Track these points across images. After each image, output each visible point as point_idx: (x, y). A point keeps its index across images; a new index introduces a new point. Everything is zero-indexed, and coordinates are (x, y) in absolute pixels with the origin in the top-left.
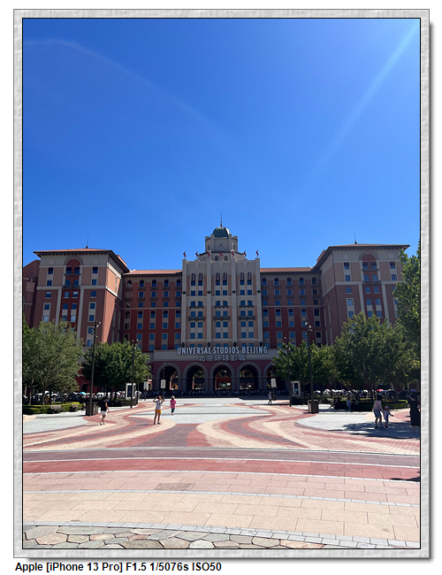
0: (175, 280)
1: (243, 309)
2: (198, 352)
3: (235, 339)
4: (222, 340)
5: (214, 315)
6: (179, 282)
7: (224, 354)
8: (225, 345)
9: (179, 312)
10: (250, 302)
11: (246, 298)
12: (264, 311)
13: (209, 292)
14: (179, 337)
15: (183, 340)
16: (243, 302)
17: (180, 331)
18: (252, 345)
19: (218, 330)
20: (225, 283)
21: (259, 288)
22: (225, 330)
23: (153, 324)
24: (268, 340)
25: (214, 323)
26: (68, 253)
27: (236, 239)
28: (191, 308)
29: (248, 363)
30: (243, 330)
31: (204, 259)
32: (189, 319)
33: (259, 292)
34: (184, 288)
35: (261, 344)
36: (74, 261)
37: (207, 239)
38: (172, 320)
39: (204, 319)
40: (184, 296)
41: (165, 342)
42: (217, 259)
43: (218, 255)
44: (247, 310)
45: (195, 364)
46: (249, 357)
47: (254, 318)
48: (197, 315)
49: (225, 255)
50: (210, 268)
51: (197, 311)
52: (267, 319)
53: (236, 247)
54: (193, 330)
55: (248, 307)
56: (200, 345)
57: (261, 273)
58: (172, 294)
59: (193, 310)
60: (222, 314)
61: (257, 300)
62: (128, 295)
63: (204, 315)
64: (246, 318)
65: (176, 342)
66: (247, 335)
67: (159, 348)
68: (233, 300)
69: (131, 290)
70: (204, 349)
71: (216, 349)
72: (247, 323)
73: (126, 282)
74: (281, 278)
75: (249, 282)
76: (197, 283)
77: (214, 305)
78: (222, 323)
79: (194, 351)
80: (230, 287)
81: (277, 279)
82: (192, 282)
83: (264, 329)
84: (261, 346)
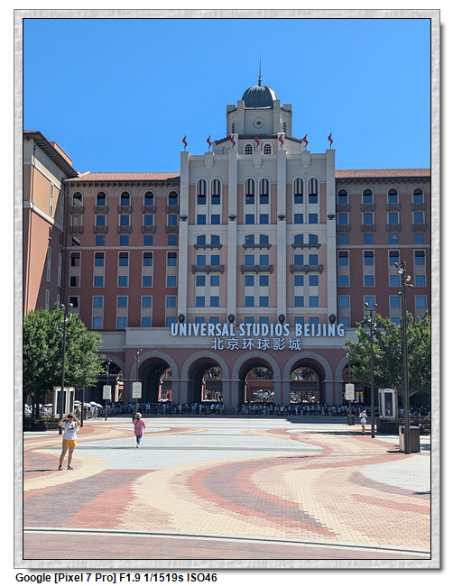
0: (166, 191)
1: (299, 251)
2: (211, 332)
3: (282, 310)
4: (257, 310)
5: (243, 262)
6: (174, 196)
7: (260, 337)
8: (263, 320)
9: (174, 256)
10: (313, 238)
11: (306, 229)
12: (342, 255)
13: (232, 218)
14: (174, 304)
15: (182, 310)
16: (299, 238)
17: (175, 291)
18: (314, 320)
19: (249, 291)
20: (264, 199)
21: (331, 209)
22: (264, 291)
23: (123, 279)
24: (347, 312)
25: (242, 277)
27: (288, 111)
28: (196, 247)
29: (307, 355)
30: (299, 291)
31: (223, 152)
32: (193, 269)
33: (331, 217)
34: (184, 210)
35: (333, 320)
37: (231, 111)
38: (160, 272)
39: (222, 269)
40: (183, 225)
41: (147, 312)
42: (249, 150)
43: (251, 142)
44: (306, 253)
45: (205, 354)
46: (309, 343)
47: (321, 269)
48: (208, 262)
49: (265, 142)
50: (236, 167)
51: (208, 254)
52: (346, 270)
53: (287, 126)
54: (200, 291)
55: (309, 246)
56: (214, 320)
57: (338, 181)
58: (161, 220)
59: (201, 252)
60: (257, 262)
61: (327, 233)
62: (75, 221)
63: (222, 262)
64: (304, 269)
65: (169, 312)
66: (306, 302)
67: (135, 323)
68: (280, 235)
69: (82, 211)
70: (221, 328)
71: (245, 328)
72: (306, 278)
73: (71, 195)
74: (375, 189)
75: (313, 197)
76: (209, 198)
77: (243, 242)
78: (257, 279)
79: (202, 329)
80: (274, 208)
81: (368, 194)
82: (200, 196)
83: (340, 291)
84: (332, 322)
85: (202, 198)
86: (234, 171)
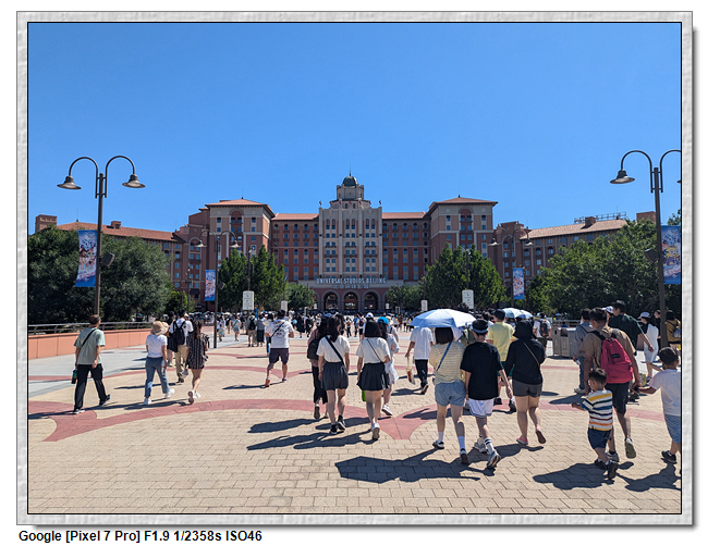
0: (314, 223)
1: (367, 249)
2: (333, 282)
3: (361, 273)
4: (351, 273)
5: (345, 253)
6: (316, 226)
8: (354, 277)
9: (317, 250)
10: (373, 243)
11: (370, 240)
12: (385, 250)
13: (341, 235)
14: (317, 271)
15: (321, 273)
16: (368, 243)
17: (318, 265)
18: (374, 277)
19: (348, 265)
20: (353, 227)
21: (380, 232)
22: (354, 265)
23: (296, 260)
24: (387, 273)
25: (345, 259)
26: (232, 206)
27: (362, 188)
28: (326, 247)
29: (371, 290)
30: (368, 265)
31: (336, 207)
32: (325, 256)
33: (380, 235)
34: (321, 232)
36: (237, 212)
37: (339, 188)
38: (311, 257)
39: (337, 256)
40: (320, 238)
41: (306, 274)
42: (347, 206)
43: (347, 202)
44: (370, 249)
45: (330, 291)
46: (372, 286)
47: (376, 256)
48: (331, 253)
49: (353, 202)
50: (342, 214)
51: (331, 250)
52: (387, 256)
53: (362, 196)
54: (328, 265)
55: (372, 247)
56: (334, 277)
57: (383, 220)
58: (311, 236)
59: (328, 249)
60: (351, 253)
61: (379, 241)
62: (275, 236)
63: (336, 253)
64: (369, 256)
65: (315, 274)
66: (371, 269)
67: (302, 279)
68: (360, 242)
69: (278, 232)
70: (337, 280)
71: (346, 280)
72: (371, 259)
73: (274, 225)
74: (398, 223)
75: (373, 227)
76: (331, 227)
77: (345, 245)
78: (351, 260)
79: (330, 281)
80: (357, 231)
81: (395, 224)
83: (384, 265)
84: (381, 278)
85: (328, 227)
86: (341, 216)
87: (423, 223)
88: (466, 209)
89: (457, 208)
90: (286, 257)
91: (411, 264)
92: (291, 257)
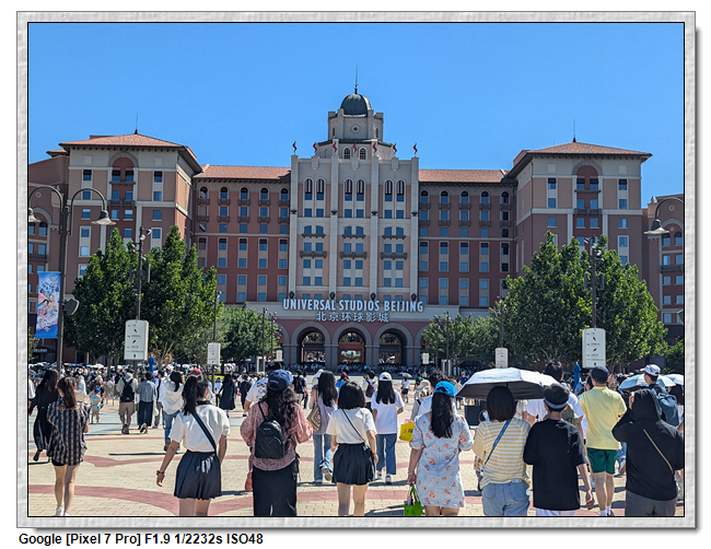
0: (279, 188)
1: (387, 241)
2: (316, 306)
3: (373, 289)
4: (353, 289)
5: (342, 249)
6: (285, 191)
7: (356, 311)
8: (358, 297)
9: (285, 242)
10: (400, 230)
11: (394, 223)
12: (422, 244)
13: (334, 213)
14: (285, 283)
15: (292, 288)
16: (388, 230)
17: (287, 272)
18: (399, 298)
19: (347, 273)
20: (360, 196)
21: (415, 207)
22: (359, 273)
23: (243, 260)
24: (426, 292)
25: (341, 261)
26: (114, 147)
27: (380, 118)
28: (304, 236)
29: (393, 326)
30: (387, 274)
31: (326, 154)
32: (301, 254)
33: (414, 214)
34: (294, 205)
35: (414, 298)
36: (124, 160)
37: (332, 116)
38: (273, 255)
39: (325, 255)
40: (293, 218)
41: (262, 289)
42: (347, 155)
43: (349, 146)
44: (394, 243)
45: (311, 324)
46: (395, 316)
47: (405, 256)
48: (314, 248)
49: (360, 147)
50: (337, 170)
51: (313, 241)
52: (426, 257)
53: (379, 133)
54: (307, 272)
55: (397, 237)
56: (318, 296)
57: (421, 184)
58: (274, 212)
59: (307, 240)
60: (354, 249)
61: (411, 227)
62: (201, 211)
63: (325, 249)
64: (391, 256)
65: (281, 289)
66: (393, 283)
67: (253, 298)
68: (373, 227)
69: (207, 202)
70: (324, 303)
71: (343, 303)
72: (393, 263)
73: (199, 188)
74: (451, 192)
75: (400, 197)
76: (314, 195)
77: (342, 232)
78: (353, 263)
79: (310, 305)
80: (368, 205)
81: (444, 194)
82: (307, 193)
83: (420, 274)
84: (414, 300)
85: (308, 195)
86: (335, 173)
87: (500, 191)
88: (587, 166)
89: (569, 165)
90: (223, 254)
91: (474, 275)
92: (233, 255)
